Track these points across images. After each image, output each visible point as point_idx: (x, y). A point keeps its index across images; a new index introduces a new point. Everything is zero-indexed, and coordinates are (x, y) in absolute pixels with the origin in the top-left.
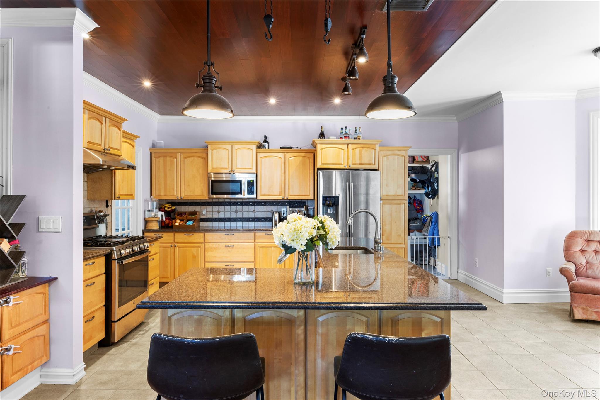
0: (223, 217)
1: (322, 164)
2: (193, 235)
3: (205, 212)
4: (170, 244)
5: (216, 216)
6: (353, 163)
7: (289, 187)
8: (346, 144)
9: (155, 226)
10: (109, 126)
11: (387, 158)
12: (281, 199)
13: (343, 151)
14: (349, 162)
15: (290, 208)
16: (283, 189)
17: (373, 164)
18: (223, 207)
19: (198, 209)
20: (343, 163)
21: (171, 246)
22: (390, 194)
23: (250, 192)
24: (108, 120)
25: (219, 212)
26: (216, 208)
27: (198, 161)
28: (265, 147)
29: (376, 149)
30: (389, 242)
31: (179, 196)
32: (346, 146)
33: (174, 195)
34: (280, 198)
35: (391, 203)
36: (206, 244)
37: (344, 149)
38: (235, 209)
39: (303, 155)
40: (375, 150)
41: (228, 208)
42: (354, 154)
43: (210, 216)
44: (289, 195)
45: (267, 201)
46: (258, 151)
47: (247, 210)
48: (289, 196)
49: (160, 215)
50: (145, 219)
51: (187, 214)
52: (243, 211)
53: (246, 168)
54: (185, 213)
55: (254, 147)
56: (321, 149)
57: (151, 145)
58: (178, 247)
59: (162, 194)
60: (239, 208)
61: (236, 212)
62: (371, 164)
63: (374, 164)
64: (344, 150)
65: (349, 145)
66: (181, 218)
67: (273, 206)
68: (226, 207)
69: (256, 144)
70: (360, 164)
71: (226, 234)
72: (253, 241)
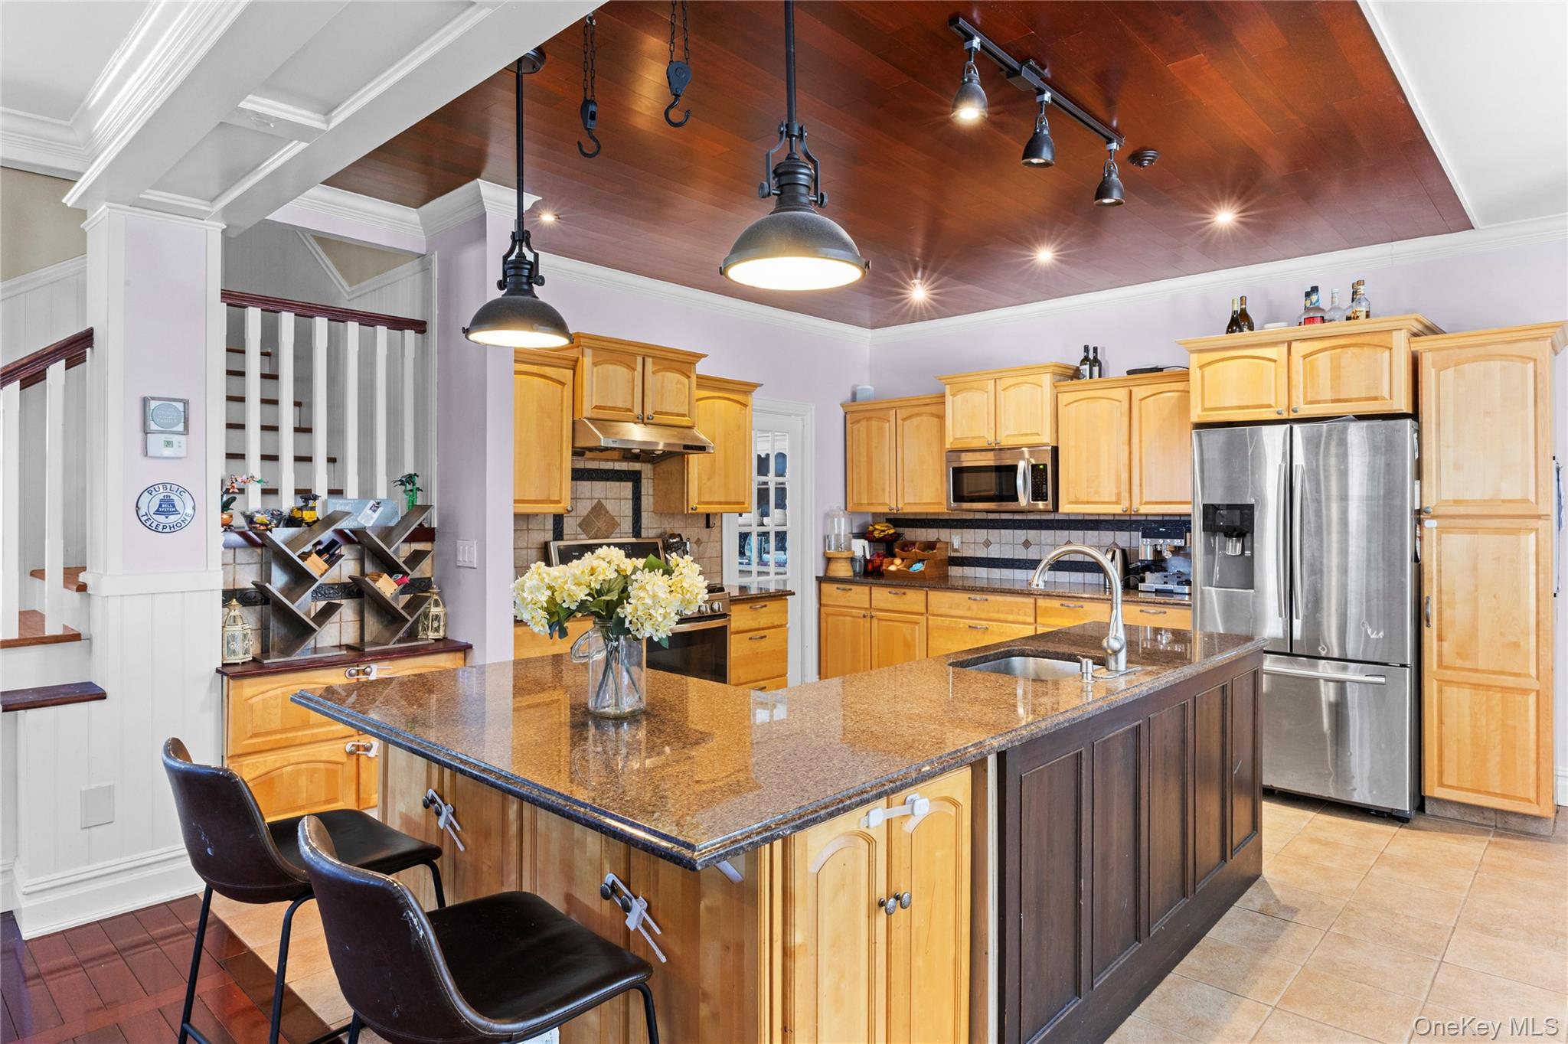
0: (997, 556)
1: (1205, 410)
2: (904, 594)
3: (960, 541)
4: (863, 612)
5: (981, 553)
6: (1309, 399)
7: (1141, 479)
8: (1283, 342)
9: (842, 570)
10: (654, 373)
11: (1455, 370)
12: (1121, 512)
13: (1273, 363)
14: (1294, 398)
15: (1143, 537)
16: (1124, 487)
17: (1384, 399)
18: (996, 532)
19: (943, 534)
20: (1273, 405)
21: (864, 616)
22: (1468, 496)
23: (1038, 494)
24: (649, 361)
25: (987, 544)
26: (982, 534)
27: (929, 423)
28: (1084, 376)
29: (1395, 345)
30: (1468, 664)
31: (893, 505)
32: (1284, 348)
33: (884, 504)
34: (1117, 509)
35: (1474, 531)
36: (930, 617)
37: (1275, 358)
38: (1024, 539)
39: (1181, 388)
40: (1391, 349)
41: (1007, 534)
42: (1311, 373)
43: (968, 553)
44: (1144, 502)
45: (1102, 518)
46: (1061, 389)
47: (1050, 540)
48: (1141, 504)
49: (860, 548)
50: (824, 554)
51: (917, 545)
52: (1043, 543)
53: (1027, 435)
54: (913, 544)
55: (1047, 380)
56: (1201, 367)
57: (848, 395)
58: (879, 620)
59: (864, 501)
60: (1032, 534)
61: (1027, 544)
62: (1375, 399)
63: (1388, 397)
64: (1275, 361)
65: (1294, 345)
66: (904, 554)
67: (1117, 533)
68: (1003, 531)
69: (1051, 369)
70: (1334, 401)
71: (969, 598)
72: (1031, 620)
